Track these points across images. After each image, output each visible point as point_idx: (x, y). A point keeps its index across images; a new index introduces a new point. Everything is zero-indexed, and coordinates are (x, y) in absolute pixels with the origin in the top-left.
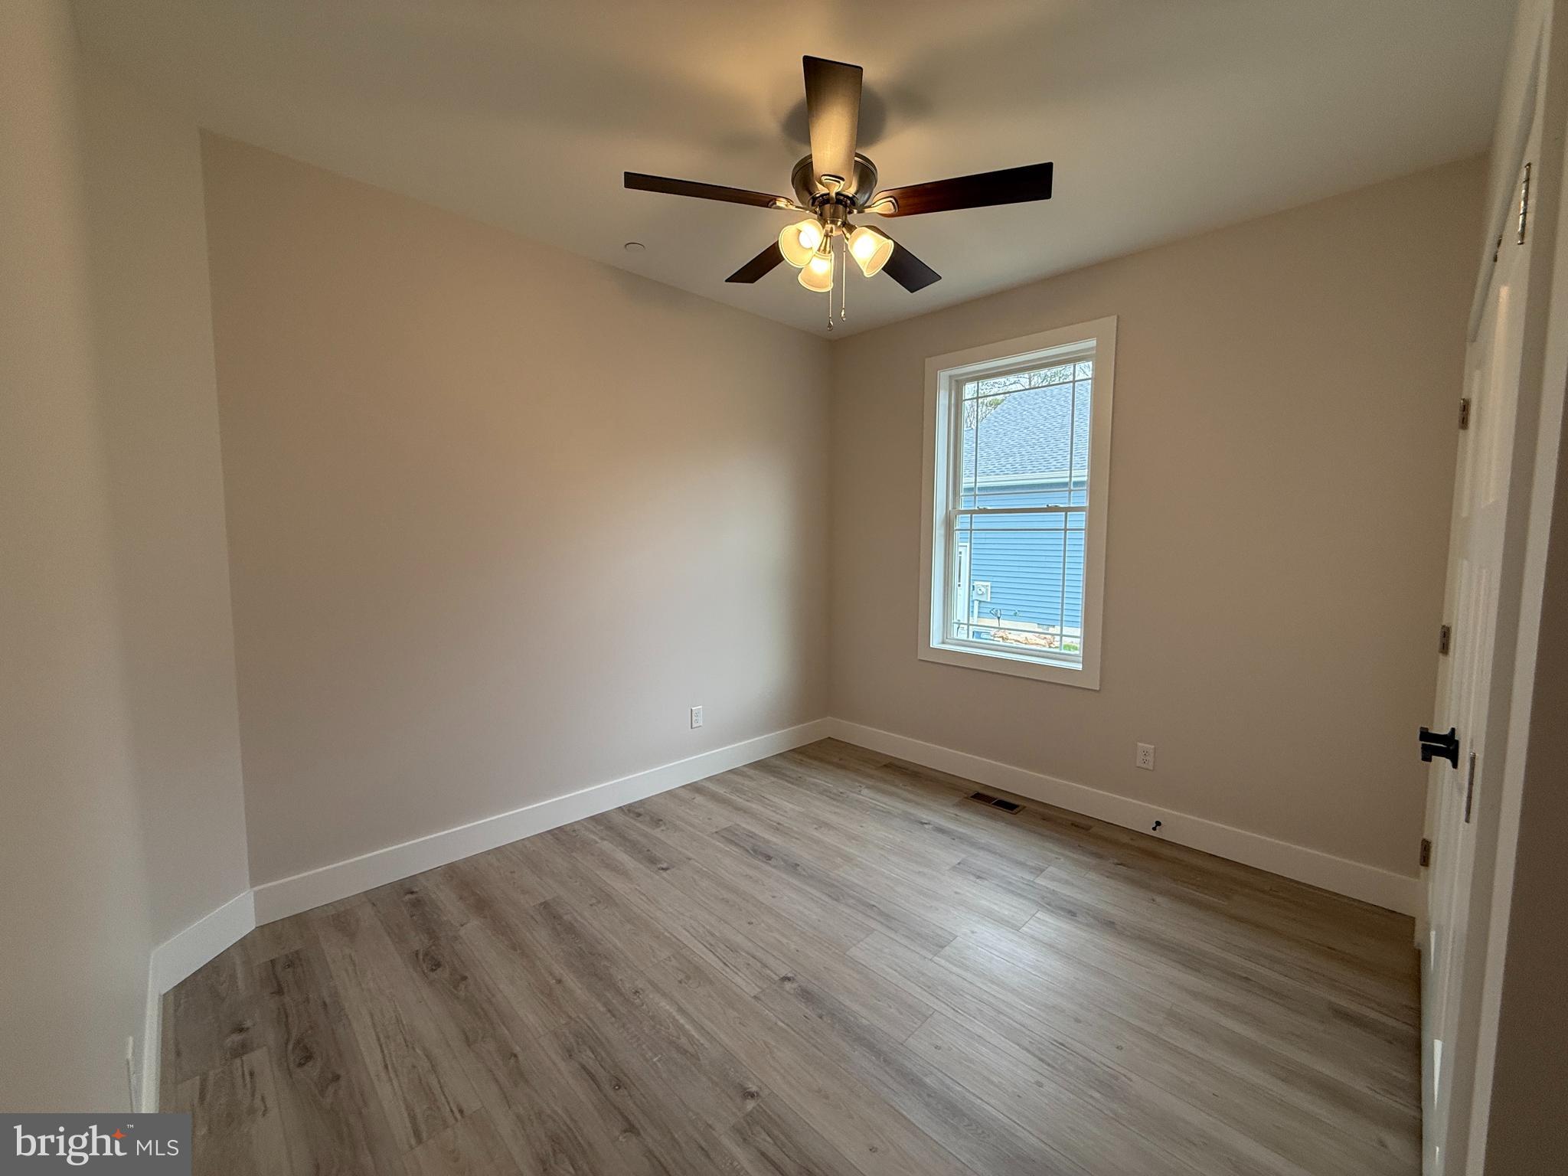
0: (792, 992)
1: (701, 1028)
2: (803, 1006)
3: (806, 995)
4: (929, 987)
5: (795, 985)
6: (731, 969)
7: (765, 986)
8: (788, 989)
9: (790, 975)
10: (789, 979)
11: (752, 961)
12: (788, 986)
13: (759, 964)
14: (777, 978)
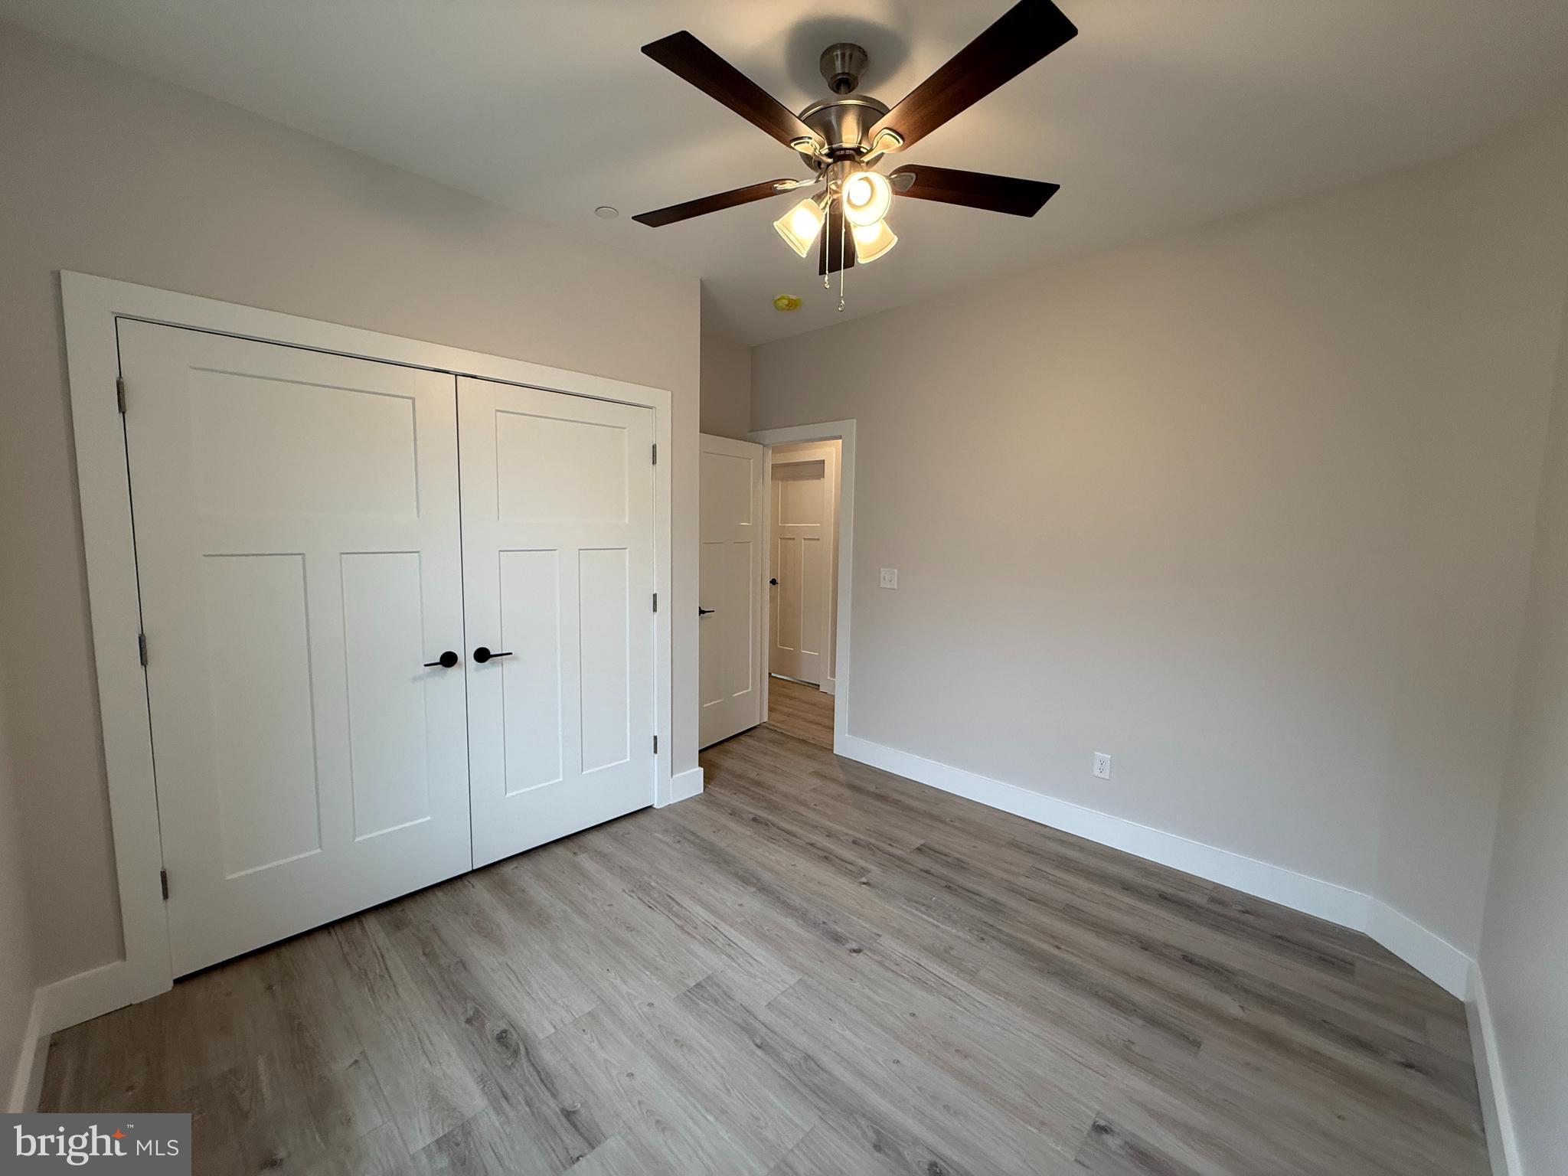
0: (850, 941)
1: (914, 915)
2: (839, 930)
3: (838, 939)
4: (729, 945)
5: (848, 946)
6: (912, 960)
7: (874, 945)
8: (854, 943)
9: (854, 954)
10: (855, 951)
11: (894, 968)
12: (855, 946)
13: (887, 964)
14: (865, 951)
